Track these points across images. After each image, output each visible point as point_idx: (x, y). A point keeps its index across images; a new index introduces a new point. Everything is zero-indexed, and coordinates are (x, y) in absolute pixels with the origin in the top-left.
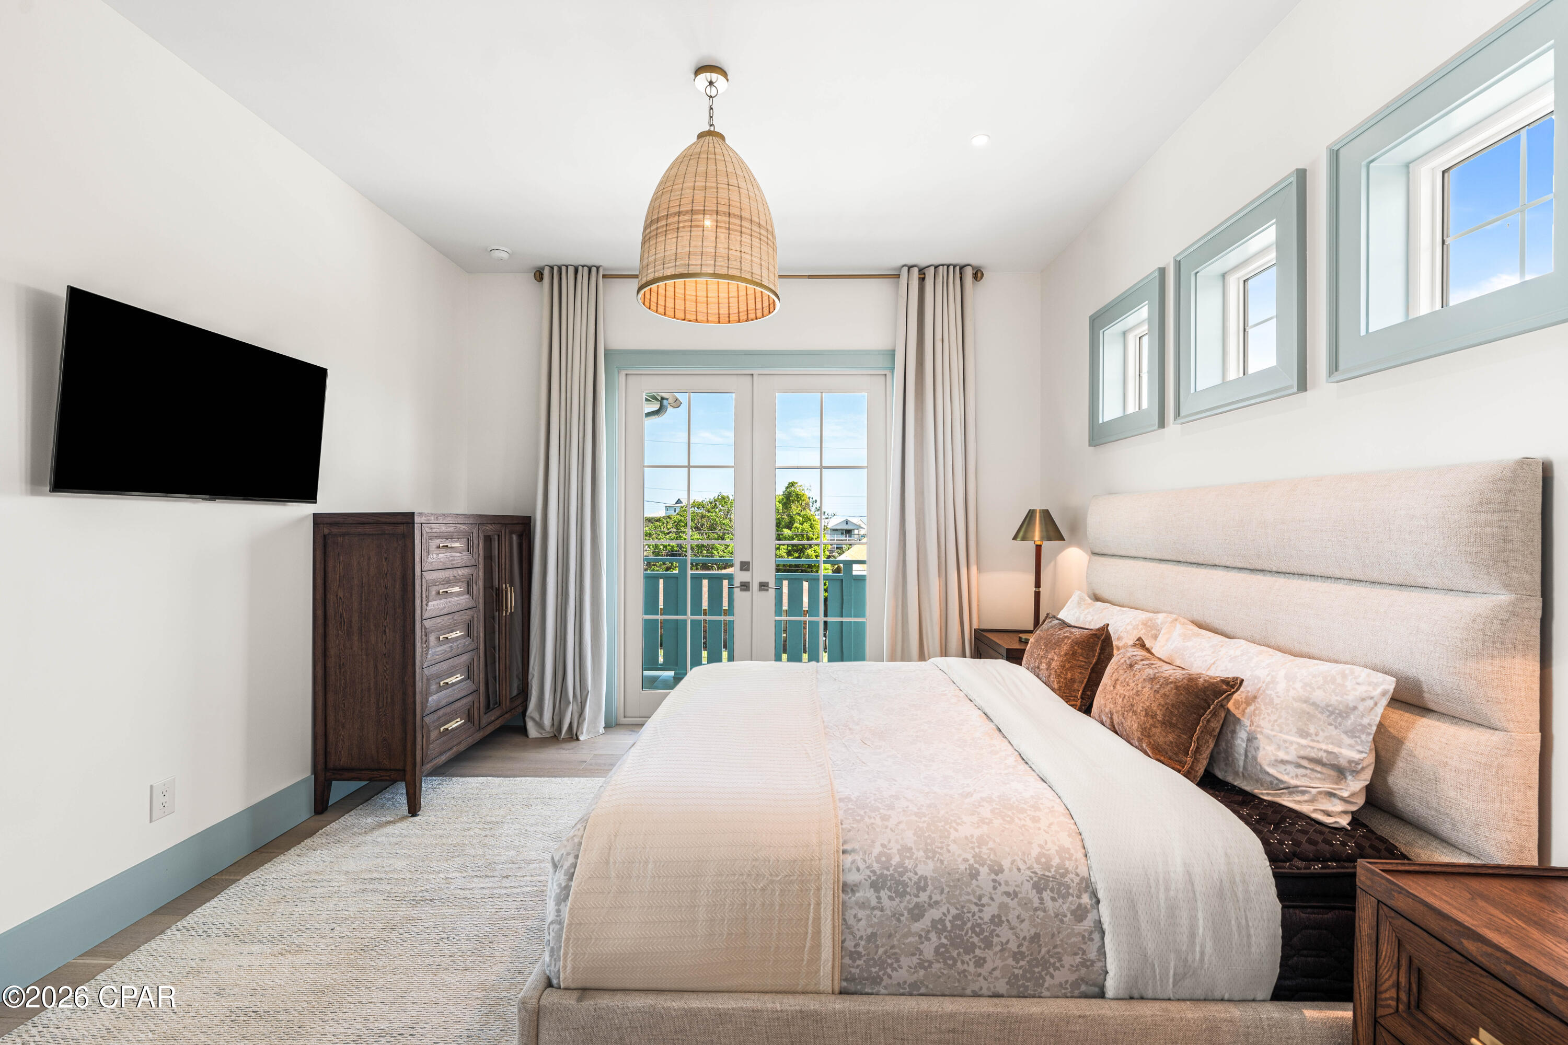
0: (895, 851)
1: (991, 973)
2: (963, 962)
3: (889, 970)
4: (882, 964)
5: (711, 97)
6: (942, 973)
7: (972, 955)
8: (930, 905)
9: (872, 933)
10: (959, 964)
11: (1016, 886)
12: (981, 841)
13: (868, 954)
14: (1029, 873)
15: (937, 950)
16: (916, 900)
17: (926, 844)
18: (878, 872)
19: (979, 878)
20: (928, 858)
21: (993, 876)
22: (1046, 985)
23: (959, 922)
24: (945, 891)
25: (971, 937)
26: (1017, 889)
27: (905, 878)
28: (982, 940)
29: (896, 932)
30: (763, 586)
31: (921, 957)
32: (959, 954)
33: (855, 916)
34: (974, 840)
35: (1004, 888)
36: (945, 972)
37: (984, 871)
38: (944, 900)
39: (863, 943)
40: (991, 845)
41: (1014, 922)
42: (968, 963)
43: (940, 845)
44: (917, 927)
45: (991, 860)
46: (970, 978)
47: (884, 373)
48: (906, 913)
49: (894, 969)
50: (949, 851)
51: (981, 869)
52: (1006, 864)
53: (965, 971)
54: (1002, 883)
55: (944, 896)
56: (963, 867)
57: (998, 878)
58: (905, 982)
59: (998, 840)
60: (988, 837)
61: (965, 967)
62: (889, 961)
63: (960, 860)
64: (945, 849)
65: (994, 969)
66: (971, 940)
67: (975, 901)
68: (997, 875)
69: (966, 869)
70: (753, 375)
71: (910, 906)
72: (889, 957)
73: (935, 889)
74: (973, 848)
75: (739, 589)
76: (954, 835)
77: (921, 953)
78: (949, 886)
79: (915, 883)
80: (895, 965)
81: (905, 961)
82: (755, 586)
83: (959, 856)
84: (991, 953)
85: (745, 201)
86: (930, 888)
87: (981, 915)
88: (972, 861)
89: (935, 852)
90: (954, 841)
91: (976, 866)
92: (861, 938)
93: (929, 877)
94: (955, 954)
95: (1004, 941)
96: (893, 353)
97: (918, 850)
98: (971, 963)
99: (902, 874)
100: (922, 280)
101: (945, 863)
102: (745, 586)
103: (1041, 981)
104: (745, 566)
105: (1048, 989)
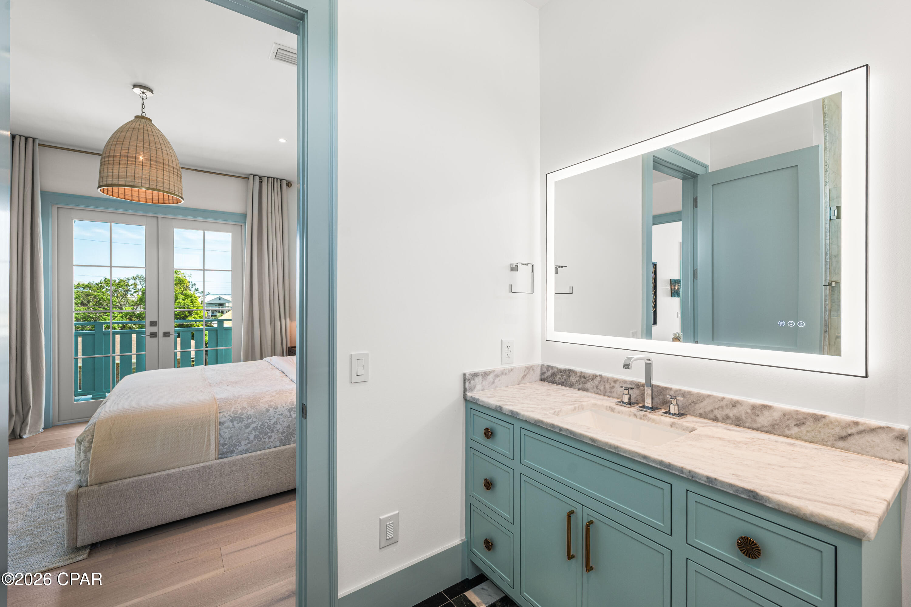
0: (239, 409)
1: (274, 440)
2: (264, 439)
3: (237, 447)
4: (235, 446)
5: (143, 99)
6: (257, 444)
7: (267, 436)
8: (252, 423)
9: (231, 436)
10: (263, 439)
11: (282, 412)
12: (271, 401)
13: (229, 443)
14: (287, 407)
15: (255, 437)
16: (247, 422)
17: (251, 405)
18: (233, 416)
19: (270, 412)
20: (252, 409)
21: (275, 410)
22: (292, 440)
23: (263, 426)
24: (258, 418)
25: (267, 430)
26: (283, 413)
27: (243, 416)
28: (270, 431)
29: (240, 434)
30: (166, 334)
31: (249, 440)
32: (263, 436)
33: (224, 432)
34: (269, 401)
35: (278, 413)
36: (258, 443)
37: (271, 409)
38: (257, 421)
39: (227, 440)
40: (274, 402)
41: (281, 423)
42: (266, 439)
43: (256, 405)
44: (247, 431)
45: (274, 406)
46: (266, 443)
47: (241, 224)
48: (243, 427)
49: (239, 446)
50: (259, 406)
51: (270, 409)
52: (279, 406)
53: (265, 441)
54: (278, 411)
55: (257, 419)
56: (264, 409)
57: (276, 411)
58: (243, 450)
59: (277, 400)
60: (274, 400)
61: (265, 440)
62: (237, 444)
63: (263, 407)
64: (258, 405)
65: (275, 439)
66: (267, 431)
67: (268, 419)
68: (276, 409)
69: (265, 410)
70: (158, 217)
71: (245, 424)
72: (237, 443)
73: (254, 417)
74: (268, 404)
75: (149, 337)
76: (261, 401)
77: (249, 438)
78: (259, 416)
79: (247, 417)
80: (240, 445)
81: (243, 443)
82: (161, 334)
83: (263, 406)
84: (274, 434)
85: (166, 157)
86: (252, 417)
87: (270, 423)
88: (267, 407)
89: (254, 407)
90: (262, 403)
91: (269, 408)
92: (226, 439)
93: (252, 414)
94: (261, 436)
95: (278, 429)
96: (245, 216)
97: (248, 407)
98: (267, 438)
99: (242, 415)
100: (261, 182)
101: (258, 409)
102: (154, 335)
103: (290, 439)
104: (153, 324)
105: (293, 441)
